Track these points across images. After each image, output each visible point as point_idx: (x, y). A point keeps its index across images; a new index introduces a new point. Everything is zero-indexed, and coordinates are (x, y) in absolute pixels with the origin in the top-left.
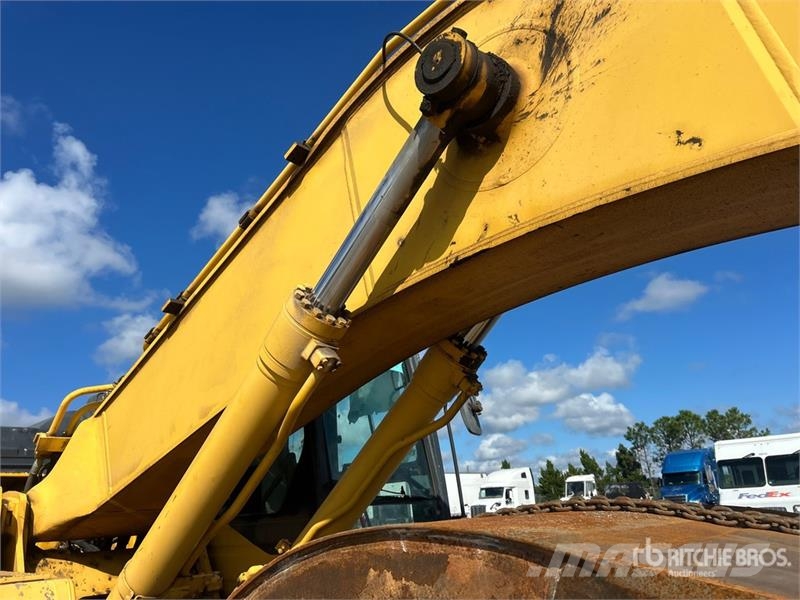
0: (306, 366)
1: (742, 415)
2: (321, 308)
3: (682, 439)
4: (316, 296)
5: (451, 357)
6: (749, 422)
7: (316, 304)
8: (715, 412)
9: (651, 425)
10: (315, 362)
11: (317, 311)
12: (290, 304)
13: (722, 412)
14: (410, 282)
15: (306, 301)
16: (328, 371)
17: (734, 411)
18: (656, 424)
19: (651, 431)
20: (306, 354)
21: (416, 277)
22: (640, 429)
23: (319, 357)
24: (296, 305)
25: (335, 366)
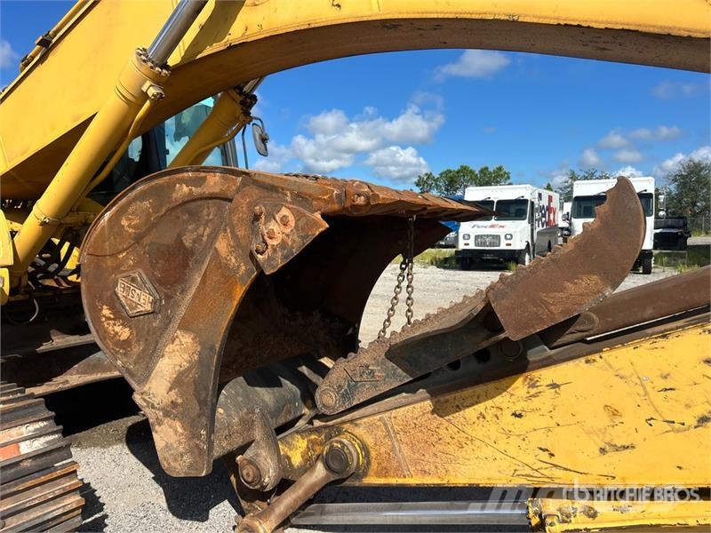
0: (145, 96)
1: (505, 173)
2: (153, 62)
3: (457, 188)
4: (150, 55)
5: (234, 100)
6: (509, 178)
7: (150, 60)
8: (487, 168)
9: (436, 176)
10: (150, 94)
11: (150, 64)
12: (134, 57)
13: (491, 169)
14: (205, 53)
15: (144, 58)
16: (157, 100)
17: (500, 169)
18: (441, 174)
19: (436, 180)
20: (144, 89)
21: (208, 51)
22: (428, 178)
23: (152, 91)
24: (138, 59)
25: (161, 97)
